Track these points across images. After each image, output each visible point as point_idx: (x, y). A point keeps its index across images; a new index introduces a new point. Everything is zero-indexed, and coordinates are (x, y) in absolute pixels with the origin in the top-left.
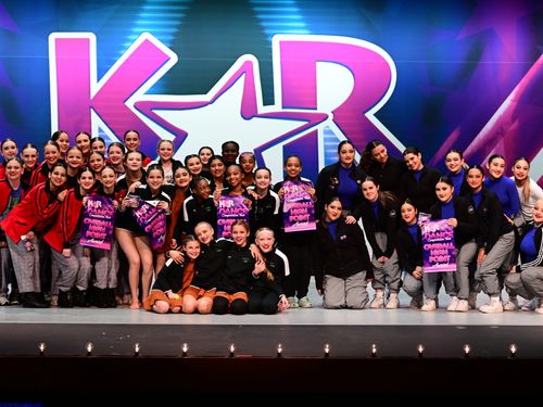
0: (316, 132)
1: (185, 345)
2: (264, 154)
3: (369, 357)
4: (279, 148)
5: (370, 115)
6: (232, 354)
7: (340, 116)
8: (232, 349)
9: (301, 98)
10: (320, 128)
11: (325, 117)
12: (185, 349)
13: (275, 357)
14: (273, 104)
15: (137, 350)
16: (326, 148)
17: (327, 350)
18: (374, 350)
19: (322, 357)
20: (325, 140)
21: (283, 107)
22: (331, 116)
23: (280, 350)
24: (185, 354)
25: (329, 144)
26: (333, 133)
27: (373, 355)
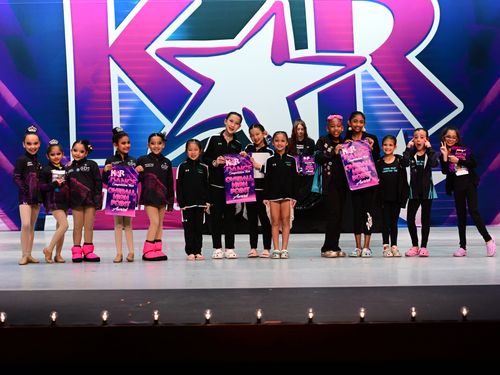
0: (353, 77)
1: (208, 312)
2: (298, 102)
3: (409, 321)
4: (313, 96)
5: (412, 57)
6: (259, 320)
7: (379, 59)
8: (259, 315)
9: (336, 41)
10: (358, 72)
11: (363, 61)
12: (208, 316)
13: (305, 322)
14: (306, 48)
15: (156, 317)
16: (364, 94)
17: (362, 315)
18: (414, 314)
19: (357, 322)
20: (364, 85)
21: (317, 51)
22: (369, 60)
23: (311, 315)
24: (208, 321)
25: (367, 89)
26: (371, 78)
27: (413, 318)
